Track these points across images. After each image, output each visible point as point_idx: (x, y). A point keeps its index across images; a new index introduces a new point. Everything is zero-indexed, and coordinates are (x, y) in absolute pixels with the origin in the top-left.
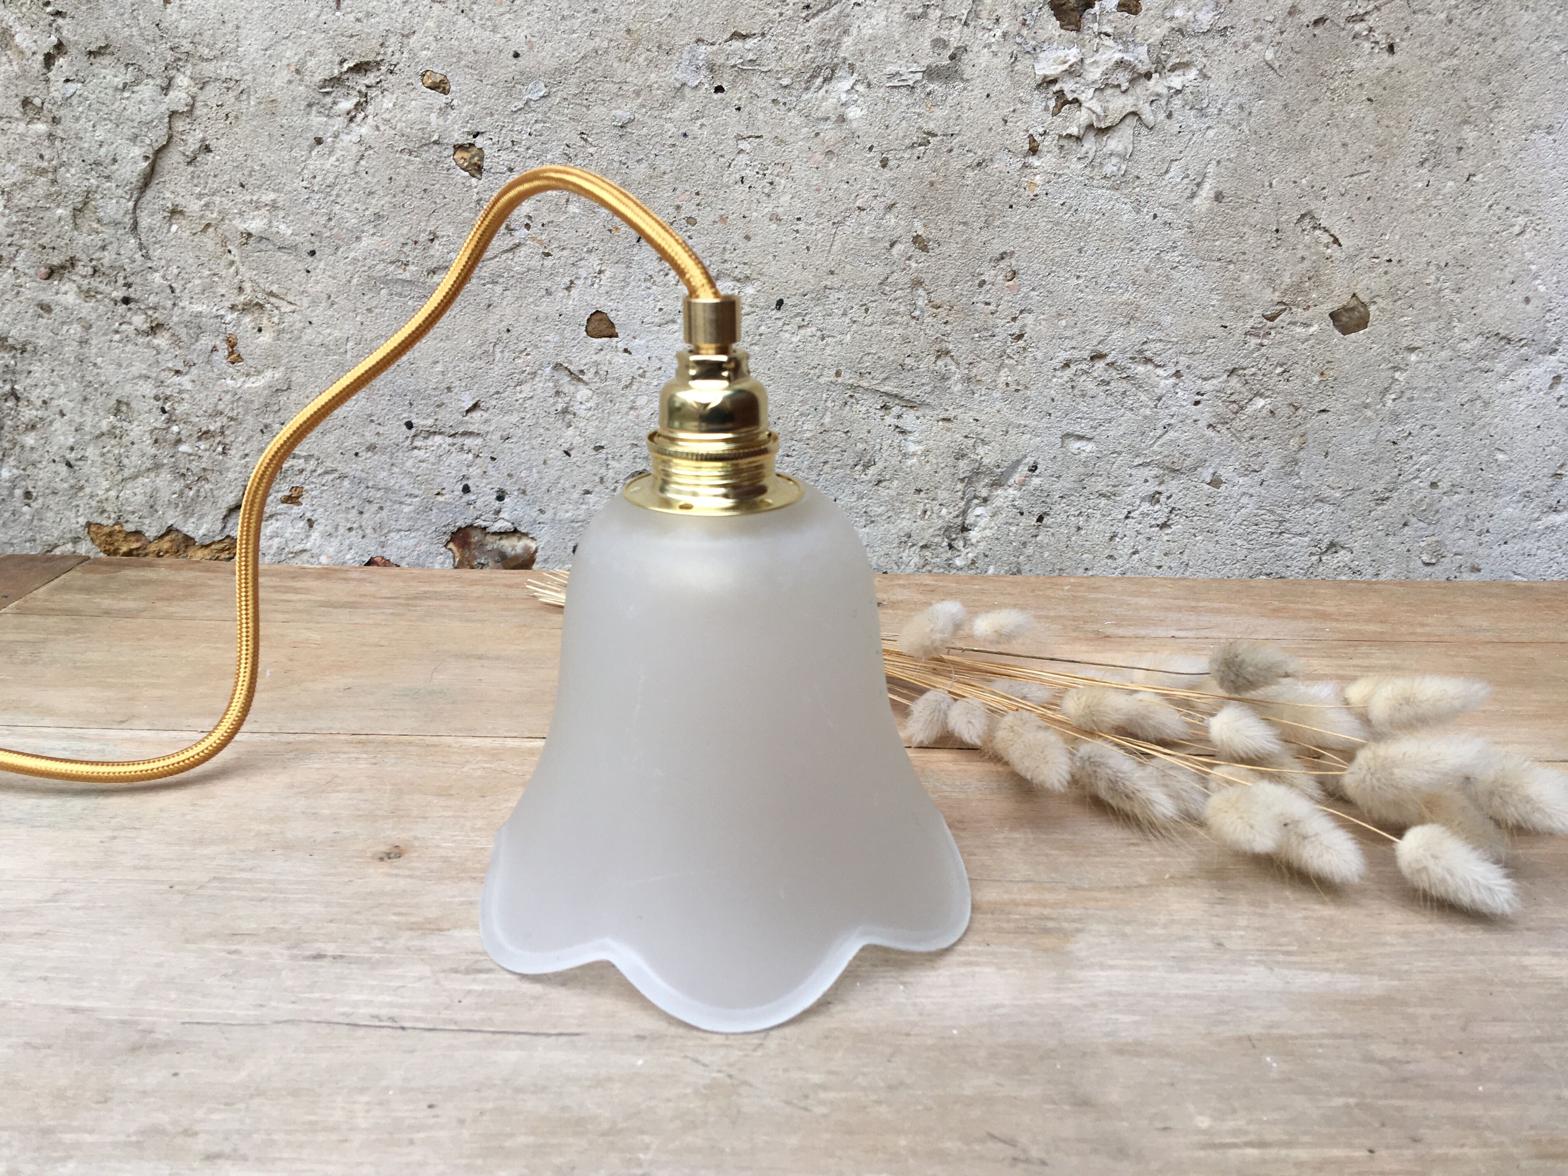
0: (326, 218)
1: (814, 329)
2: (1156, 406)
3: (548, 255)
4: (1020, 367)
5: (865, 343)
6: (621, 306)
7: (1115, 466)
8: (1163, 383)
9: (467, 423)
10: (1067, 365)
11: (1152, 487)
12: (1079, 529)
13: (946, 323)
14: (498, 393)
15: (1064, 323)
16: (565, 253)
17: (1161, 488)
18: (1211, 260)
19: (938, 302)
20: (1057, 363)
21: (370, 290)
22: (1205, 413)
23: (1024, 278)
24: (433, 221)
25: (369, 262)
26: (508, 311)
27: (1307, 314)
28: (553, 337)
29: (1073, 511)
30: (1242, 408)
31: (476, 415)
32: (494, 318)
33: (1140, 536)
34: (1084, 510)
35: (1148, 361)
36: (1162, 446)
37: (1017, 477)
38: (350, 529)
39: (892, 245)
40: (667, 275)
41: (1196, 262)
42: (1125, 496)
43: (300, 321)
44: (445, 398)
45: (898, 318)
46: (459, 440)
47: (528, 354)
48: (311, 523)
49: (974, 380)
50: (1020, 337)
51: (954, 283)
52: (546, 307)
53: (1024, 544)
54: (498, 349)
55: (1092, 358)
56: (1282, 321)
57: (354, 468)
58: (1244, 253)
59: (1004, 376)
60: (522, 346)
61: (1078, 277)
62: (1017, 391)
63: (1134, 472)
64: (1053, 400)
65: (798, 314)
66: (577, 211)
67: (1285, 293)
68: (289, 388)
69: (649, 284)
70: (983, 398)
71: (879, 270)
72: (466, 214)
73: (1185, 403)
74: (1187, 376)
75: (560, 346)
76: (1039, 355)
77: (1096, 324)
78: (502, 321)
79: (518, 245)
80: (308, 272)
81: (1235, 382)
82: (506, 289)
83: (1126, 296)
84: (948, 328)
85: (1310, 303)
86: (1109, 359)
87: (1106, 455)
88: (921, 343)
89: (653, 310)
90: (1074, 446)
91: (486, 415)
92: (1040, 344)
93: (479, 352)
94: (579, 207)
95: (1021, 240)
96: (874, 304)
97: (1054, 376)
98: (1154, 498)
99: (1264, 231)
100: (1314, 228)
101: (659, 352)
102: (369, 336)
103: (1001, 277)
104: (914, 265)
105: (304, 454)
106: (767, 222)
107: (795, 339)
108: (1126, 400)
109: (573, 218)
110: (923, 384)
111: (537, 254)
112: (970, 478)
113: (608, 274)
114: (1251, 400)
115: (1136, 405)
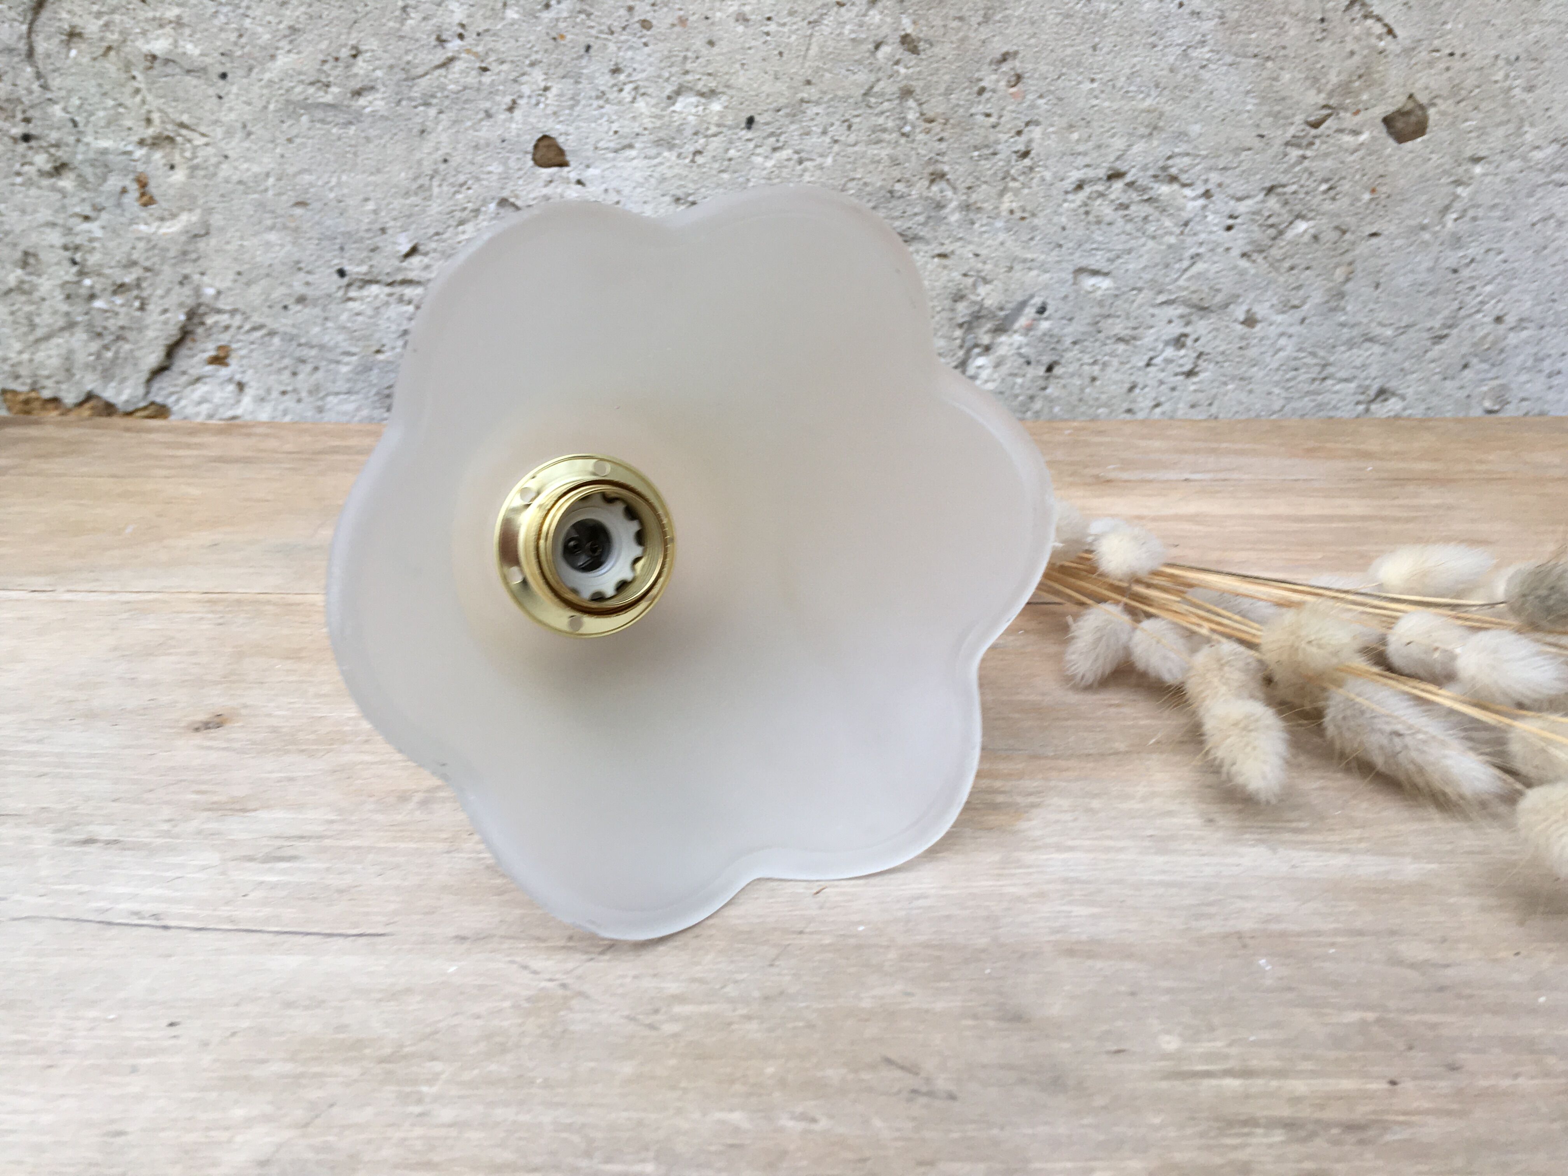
0: (236, 34)
1: (790, 151)
2: (1182, 233)
3: (485, 70)
4: (1026, 191)
5: (849, 166)
6: (571, 129)
7: (1135, 305)
8: (1190, 205)
9: (406, 269)
10: (1080, 187)
11: (1176, 329)
12: (1094, 379)
13: (941, 140)
14: (437, 234)
15: (1075, 136)
16: (505, 67)
17: (1187, 330)
18: (1245, 56)
19: (930, 114)
20: (1068, 184)
21: (289, 117)
22: (1239, 240)
24: (354, 35)
25: (287, 84)
26: (444, 138)
27: (1358, 118)
28: (496, 168)
29: (1087, 359)
30: (1281, 233)
31: (415, 260)
32: (428, 146)
33: (1163, 387)
34: (1099, 357)
35: (1173, 179)
36: (1189, 279)
37: (1022, 321)
38: (284, 393)
39: (877, 46)
40: (621, 90)
41: (1229, 59)
42: (1146, 340)
43: (215, 155)
44: (379, 240)
45: (886, 136)
46: (398, 290)
47: (469, 188)
48: (241, 386)
49: (973, 208)
50: (1026, 154)
51: (948, 92)
52: (486, 132)
53: (1032, 398)
54: (436, 182)
55: (1110, 178)
56: (1328, 128)
57: (284, 323)
58: (1284, 48)
59: (1008, 202)
60: (462, 178)
61: (1093, 80)
62: (1023, 218)
63: (1156, 311)
64: (1064, 229)
65: (772, 134)
67: (1330, 95)
68: (207, 233)
69: (601, 102)
70: (984, 229)
71: (863, 77)
72: (391, 24)
73: (1215, 229)
74: (1219, 197)
75: (505, 177)
76: (1048, 175)
77: (1113, 136)
78: (437, 149)
79: (451, 60)
80: (220, 97)
81: (1273, 202)
82: (441, 112)
83: (1148, 102)
84: (943, 146)
85: (1361, 106)
86: (1128, 178)
87: (1124, 293)
88: (913, 165)
89: (607, 133)
90: (1089, 282)
91: (426, 260)
92: (1049, 162)
93: (414, 186)
94: (517, 12)
95: (1026, 37)
96: (858, 120)
97: (1065, 201)
98: (1179, 342)
99: (1306, 20)
100: (1366, 17)
102: (291, 170)
103: (1003, 83)
104: (903, 71)
105: (228, 308)
107: (769, 164)
108: (1147, 226)
109: (512, 24)
110: (916, 214)
111: (473, 69)
112: (970, 323)
113: (554, 91)
114: (1291, 223)
115: (1160, 232)
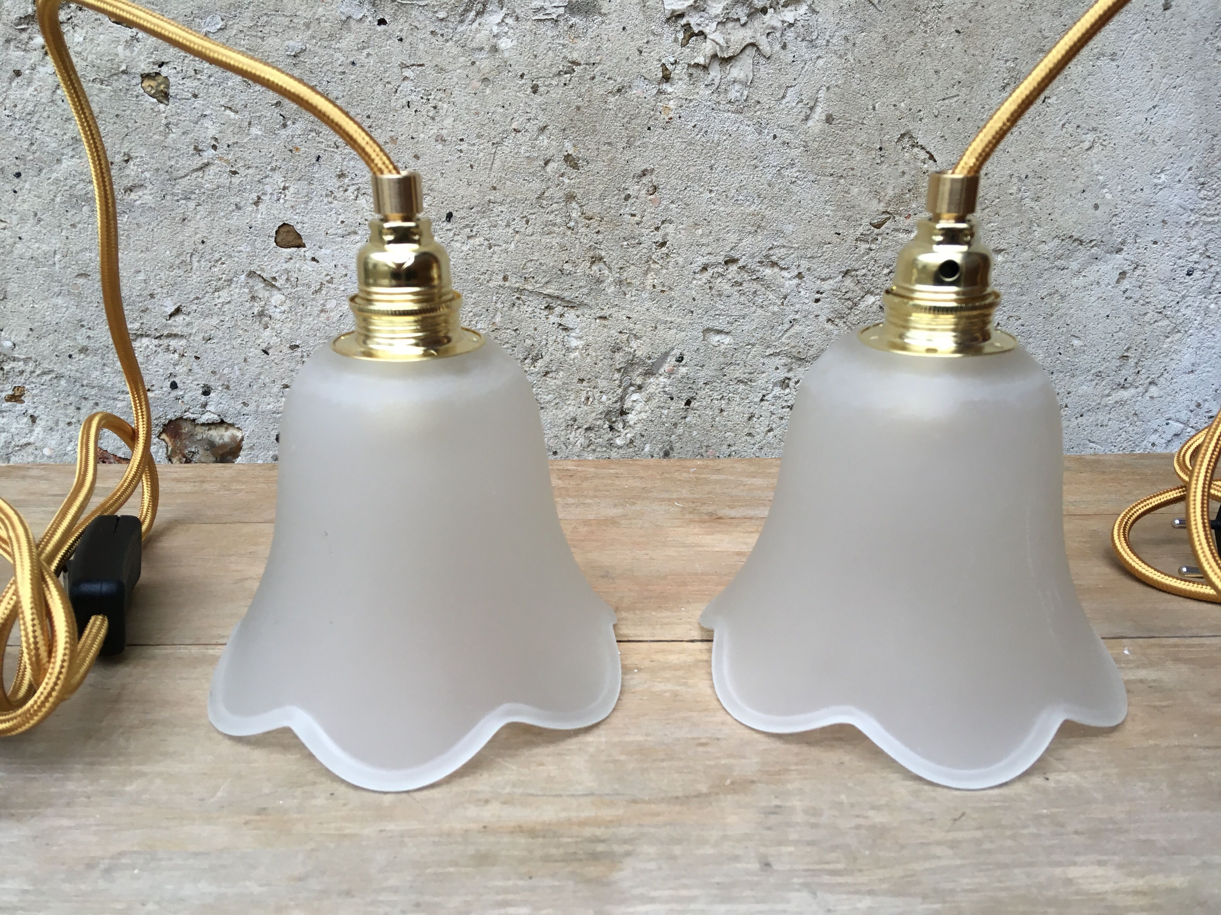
23: (663, 193)
66: (259, 133)
101: (344, 261)
106: (433, 143)
